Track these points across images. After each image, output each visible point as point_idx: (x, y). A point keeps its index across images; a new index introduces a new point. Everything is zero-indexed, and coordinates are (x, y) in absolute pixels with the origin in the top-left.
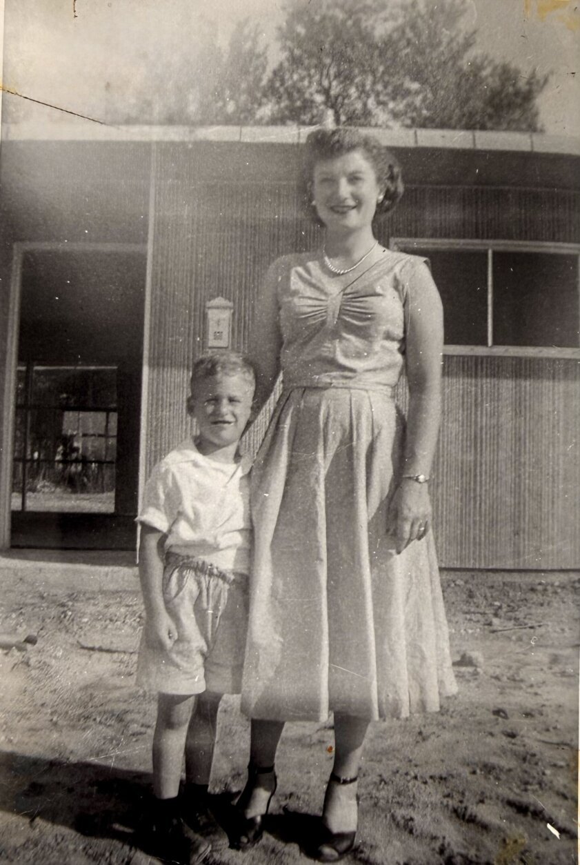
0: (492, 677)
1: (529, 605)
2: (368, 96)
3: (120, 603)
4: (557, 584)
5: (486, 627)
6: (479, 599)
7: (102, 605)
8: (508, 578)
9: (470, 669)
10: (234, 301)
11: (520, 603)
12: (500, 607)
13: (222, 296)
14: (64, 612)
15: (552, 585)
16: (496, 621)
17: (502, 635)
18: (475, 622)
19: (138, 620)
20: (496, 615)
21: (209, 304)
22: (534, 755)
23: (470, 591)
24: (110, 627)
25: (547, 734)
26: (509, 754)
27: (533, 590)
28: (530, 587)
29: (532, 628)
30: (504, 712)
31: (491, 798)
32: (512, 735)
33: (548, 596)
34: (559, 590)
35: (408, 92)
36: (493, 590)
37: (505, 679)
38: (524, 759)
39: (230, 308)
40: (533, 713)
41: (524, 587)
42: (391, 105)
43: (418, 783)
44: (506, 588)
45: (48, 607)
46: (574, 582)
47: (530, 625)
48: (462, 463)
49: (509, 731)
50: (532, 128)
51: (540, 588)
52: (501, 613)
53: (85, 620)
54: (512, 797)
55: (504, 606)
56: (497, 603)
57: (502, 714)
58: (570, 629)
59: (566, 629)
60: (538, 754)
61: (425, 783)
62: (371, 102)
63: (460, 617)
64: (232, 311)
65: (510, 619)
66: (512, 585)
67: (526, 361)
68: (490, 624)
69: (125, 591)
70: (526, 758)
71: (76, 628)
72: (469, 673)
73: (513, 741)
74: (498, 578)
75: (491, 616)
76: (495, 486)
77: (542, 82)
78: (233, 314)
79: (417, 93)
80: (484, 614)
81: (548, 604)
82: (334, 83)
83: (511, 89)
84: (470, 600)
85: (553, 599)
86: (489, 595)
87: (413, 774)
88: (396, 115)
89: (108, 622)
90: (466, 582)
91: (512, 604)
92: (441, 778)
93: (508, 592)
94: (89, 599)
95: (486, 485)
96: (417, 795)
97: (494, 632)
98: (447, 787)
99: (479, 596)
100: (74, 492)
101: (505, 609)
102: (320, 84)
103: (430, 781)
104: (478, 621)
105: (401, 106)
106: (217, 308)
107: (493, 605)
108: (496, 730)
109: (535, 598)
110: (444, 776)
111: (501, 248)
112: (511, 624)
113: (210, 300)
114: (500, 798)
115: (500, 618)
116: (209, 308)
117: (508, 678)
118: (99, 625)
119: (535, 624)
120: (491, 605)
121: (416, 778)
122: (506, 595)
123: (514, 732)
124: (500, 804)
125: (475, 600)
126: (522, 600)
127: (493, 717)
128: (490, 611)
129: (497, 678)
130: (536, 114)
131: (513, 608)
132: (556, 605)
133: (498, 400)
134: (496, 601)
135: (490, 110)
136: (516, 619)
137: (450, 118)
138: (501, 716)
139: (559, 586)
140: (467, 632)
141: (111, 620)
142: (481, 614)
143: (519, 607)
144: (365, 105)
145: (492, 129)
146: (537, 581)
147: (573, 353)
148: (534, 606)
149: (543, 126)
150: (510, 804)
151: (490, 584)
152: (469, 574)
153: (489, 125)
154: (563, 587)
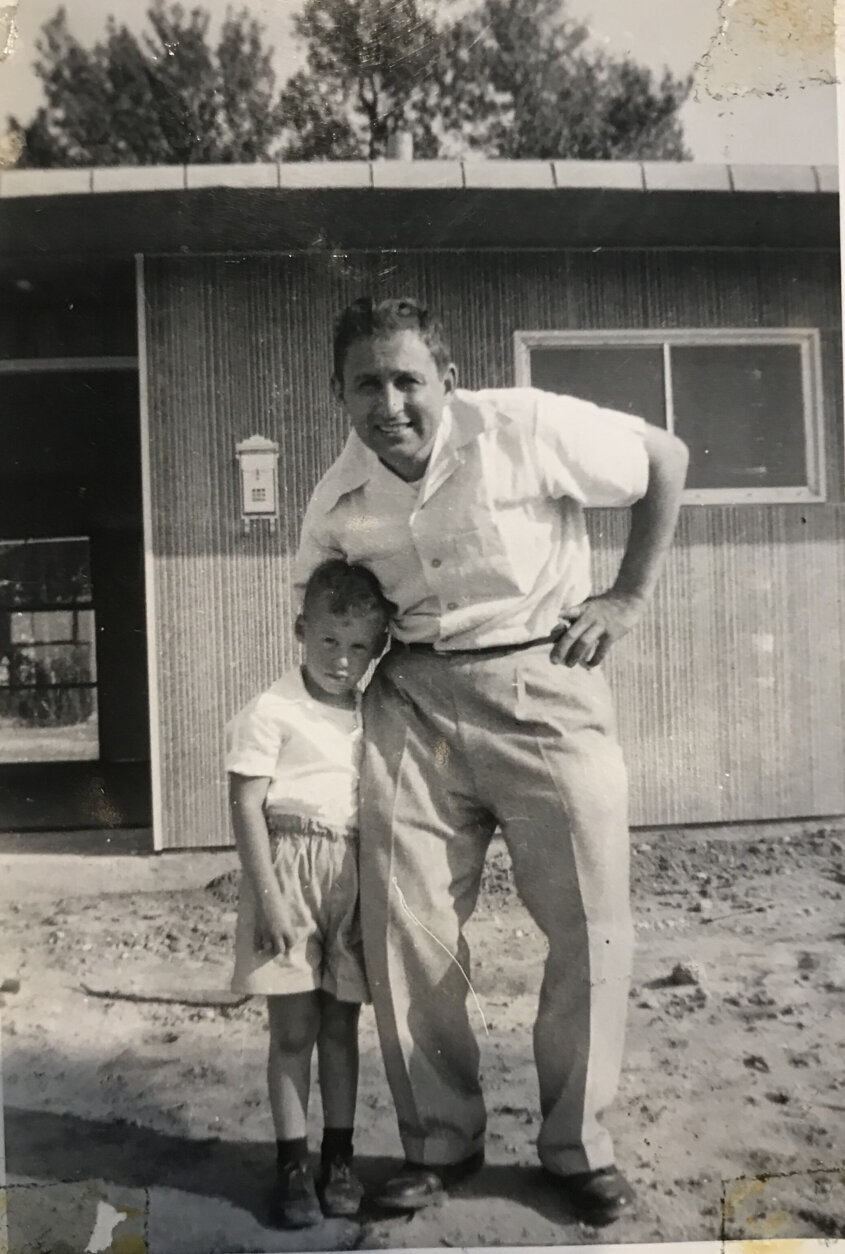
0: (725, 1000)
1: (748, 874)
2: (433, 115)
3: (135, 912)
4: (787, 839)
5: (693, 914)
6: (676, 872)
7: (108, 917)
8: (714, 835)
9: (690, 990)
10: (280, 441)
11: (736, 872)
12: (708, 881)
13: (260, 434)
14: (53, 935)
15: (780, 841)
16: (706, 903)
17: (720, 925)
18: (674, 907)
19: (167, 942)
20: (704, 894)
21: (239, 447)
22: (823, 1132)
23: (662, 860)
24: (125, 956)
25: (833, 1092)
26: (784, 1132)
27: (753, 851)
28: (748, 846)
29: (760, 910)
30: (760, 1060)
31: (774, 1209)
32: (782, 1100)
33: (774, 859)
34: (791, 850)
35: (492, 107)
36: (695, 856)
37: (744, 1002)
38: (809, 1139)
39: (274, 451)
40: (805, 1059)
41: (740, 847)
42: (468, 128)
43: (660, 1194)
44: (713, 851)
45: (27, 926)
46: (813, 836)
47: (757, 906)
48: (640, 671)
49: (775, 1092)
50: (677, 155)
51: (763, 847)
52: (710, 889)
53: (87, 947)
54: (805, 1205)
55: (714, 878)
56: (703, 875)
57: (758, 1064)
58: (818, 910)
59: (811, 910)
60: (828, 1129)
61: (670, 1193)
62: (436, 125)
63: (652, 902)
64: (277, 455)
65: (725, 898)
66: (721, 846)
67: (728, 510)
68: (697, 909)
69: (139, 893)
70: (812, 1136)
71: (75, 961)
72: (689, 996)
73: (785, 1108)
74: (701, 838)
75: (696, 895)
76: (689, 701)
77: (685, 84)
78: (280, 461)
79: (506, 107)
80: (685, 893)
81: (777, 871)
82: (382, 96)
83: (640, 99)
84: (663, 873)
85: (784, 864)
86: (689, 863)
87: (648, 1181)
88: (474, 142)
89: (121, 946)
90: (654, 847)
91: (725, 875)
92: (692, 1183)
93: (717, 858)
94: (87, 908)
95: (675, 701)
96: (663, 1217)
97: (706, 922)
98: (704, 1197)
99: (674, 866)
100: (31, 725)
101: (715, 882)
102: (361, 97)
103: (676, 1190)
104: (679, 906)
105: (482, 128)
106: (254, 451)
107: (698, 878)
108: (757, 1093)
109: (758, 863)
110: (696, 1178)
111: (679, 342)
112: (726, 906)
113: (241, 441)
114: (789, 1208)
115: (710, 897)
116: (241, 453)
117: (750, 1001)
118: (110, 954)
119: (765, 905)
120: (694, 878)
121: (654, 1186)
122: (714, 861)
123: (784, 1094)
124: (789, 1217)
125: (670, 873)
126: (738, 868)
127: (745, 1071)
128: (694, 888)
129: (734, 1002)
130: (680, 134)
131: (727, 880)
132: (788, 872)
133: (689, 573)
134: (699, 871)
135: (612, 130)
136: (734, 898)
137: (556, 144)
138: (759, 1069)
139: (789, 844)
140: (667, 925)
141: (126, 944)
142: (680, 893)
143: (735, 877)
144: (427, 129)
145: (618, 158)
146: (758, 837)
147: (799, 494)
148: (755, 876)
149: (690, 150)
150: (805, 1215)
151: (689, 847)
152: (658, 833)
153: (615, 151)
154: (797, 844)
